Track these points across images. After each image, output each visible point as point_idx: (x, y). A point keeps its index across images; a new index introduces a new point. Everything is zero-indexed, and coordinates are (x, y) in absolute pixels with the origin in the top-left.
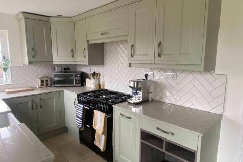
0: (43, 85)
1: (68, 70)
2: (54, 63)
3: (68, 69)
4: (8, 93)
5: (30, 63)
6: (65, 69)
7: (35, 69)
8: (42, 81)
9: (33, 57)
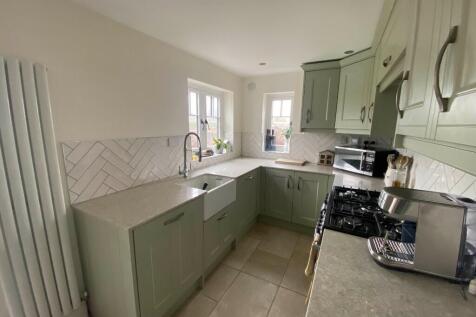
0: (322, 162)
1: (372, 146)
2: (338, 132)
3: (373, 143)
4: (277, 162)
5: (303, 130)
6: (366, 143)
7: (318, 138)
8: (322, 157)
9: (308, 122)
